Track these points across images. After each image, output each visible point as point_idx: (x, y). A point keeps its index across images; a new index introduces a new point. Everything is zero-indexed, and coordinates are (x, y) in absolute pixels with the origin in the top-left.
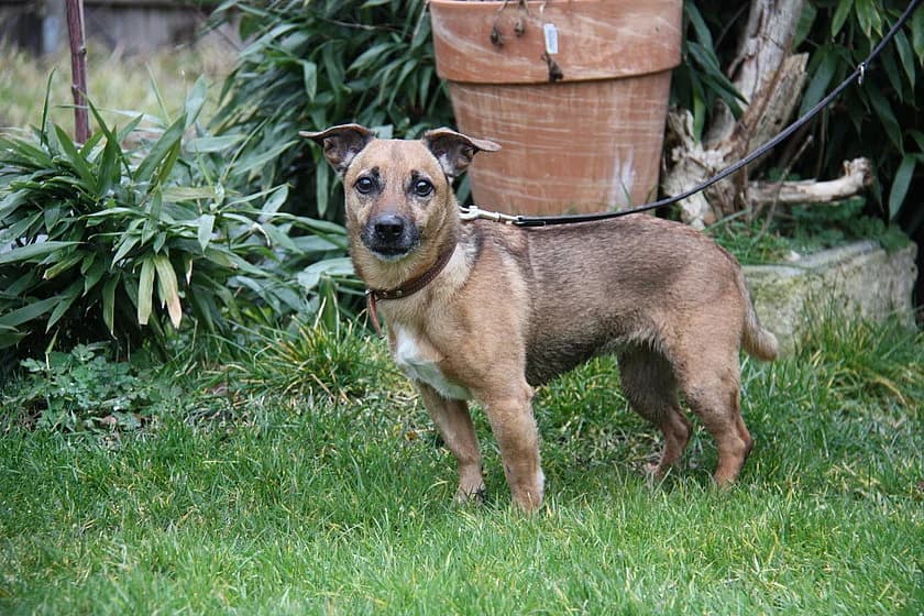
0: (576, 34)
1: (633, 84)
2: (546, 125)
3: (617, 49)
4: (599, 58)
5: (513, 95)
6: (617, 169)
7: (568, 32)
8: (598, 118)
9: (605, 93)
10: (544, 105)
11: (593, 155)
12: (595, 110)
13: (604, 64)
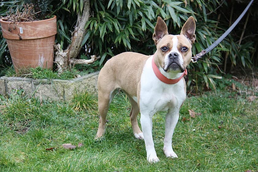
0: (27, 29)
1: (42, 40)
2: (22, 48)
3: (37, 33)
4: (33, 35)
5: (15, 42)
6: (40, 58)
7: (25, 29)
8: (34, 47)
9: (35, 42)
10: (22, 44)
11: (34, 55)
12: (33, 45)
13: (34, 36)
